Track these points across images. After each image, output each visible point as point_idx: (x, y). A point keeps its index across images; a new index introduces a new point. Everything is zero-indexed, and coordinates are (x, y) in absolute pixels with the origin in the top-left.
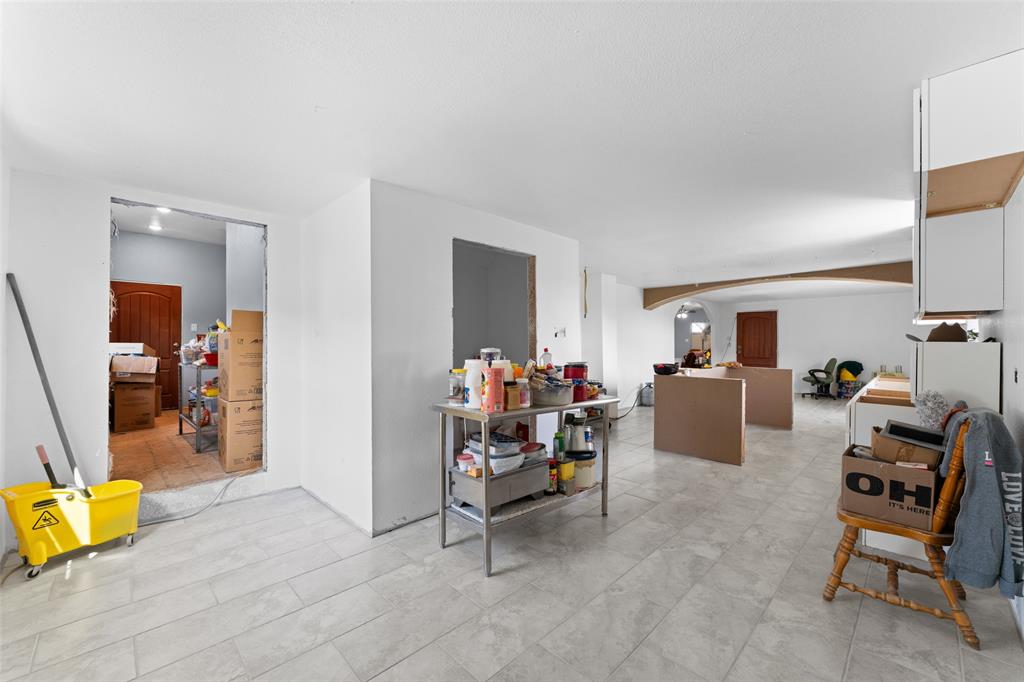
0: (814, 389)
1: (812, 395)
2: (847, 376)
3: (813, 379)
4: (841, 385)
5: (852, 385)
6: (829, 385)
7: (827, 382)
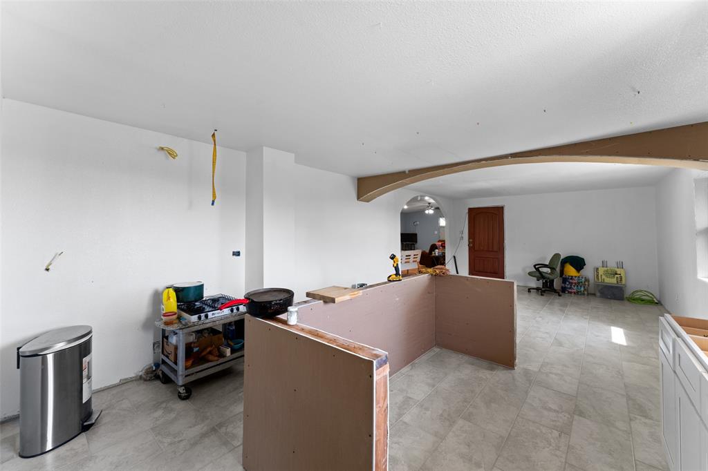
0: (540, 284)
1: (537, 289)
2: (571, 271)
3: (538, 274)
4: (565, 280)
5: (576, 281)
6: (553, 281)
7: (551, 277)
